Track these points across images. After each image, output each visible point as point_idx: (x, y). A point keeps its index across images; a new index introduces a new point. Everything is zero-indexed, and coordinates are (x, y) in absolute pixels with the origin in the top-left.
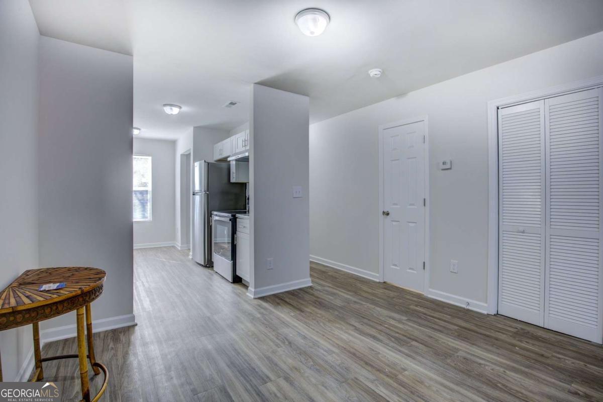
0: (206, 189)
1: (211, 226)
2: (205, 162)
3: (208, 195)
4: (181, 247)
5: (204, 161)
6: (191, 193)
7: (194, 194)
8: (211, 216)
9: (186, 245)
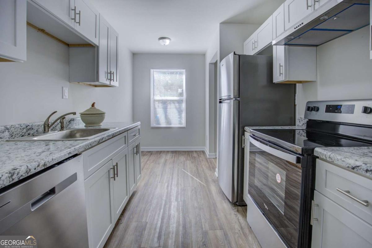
0: (236, 93)
1: (243, 150)
2: (235, 54)
3: (239, 102)
4: (209, 155)
5: (233, 53)
6: (218, 101)
7: (220, 102)
8: (244, 134)
9: (214, 154)
